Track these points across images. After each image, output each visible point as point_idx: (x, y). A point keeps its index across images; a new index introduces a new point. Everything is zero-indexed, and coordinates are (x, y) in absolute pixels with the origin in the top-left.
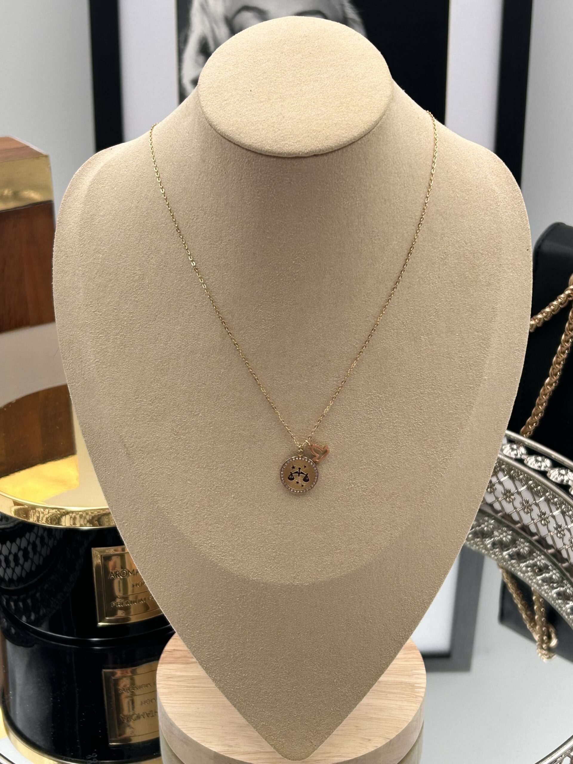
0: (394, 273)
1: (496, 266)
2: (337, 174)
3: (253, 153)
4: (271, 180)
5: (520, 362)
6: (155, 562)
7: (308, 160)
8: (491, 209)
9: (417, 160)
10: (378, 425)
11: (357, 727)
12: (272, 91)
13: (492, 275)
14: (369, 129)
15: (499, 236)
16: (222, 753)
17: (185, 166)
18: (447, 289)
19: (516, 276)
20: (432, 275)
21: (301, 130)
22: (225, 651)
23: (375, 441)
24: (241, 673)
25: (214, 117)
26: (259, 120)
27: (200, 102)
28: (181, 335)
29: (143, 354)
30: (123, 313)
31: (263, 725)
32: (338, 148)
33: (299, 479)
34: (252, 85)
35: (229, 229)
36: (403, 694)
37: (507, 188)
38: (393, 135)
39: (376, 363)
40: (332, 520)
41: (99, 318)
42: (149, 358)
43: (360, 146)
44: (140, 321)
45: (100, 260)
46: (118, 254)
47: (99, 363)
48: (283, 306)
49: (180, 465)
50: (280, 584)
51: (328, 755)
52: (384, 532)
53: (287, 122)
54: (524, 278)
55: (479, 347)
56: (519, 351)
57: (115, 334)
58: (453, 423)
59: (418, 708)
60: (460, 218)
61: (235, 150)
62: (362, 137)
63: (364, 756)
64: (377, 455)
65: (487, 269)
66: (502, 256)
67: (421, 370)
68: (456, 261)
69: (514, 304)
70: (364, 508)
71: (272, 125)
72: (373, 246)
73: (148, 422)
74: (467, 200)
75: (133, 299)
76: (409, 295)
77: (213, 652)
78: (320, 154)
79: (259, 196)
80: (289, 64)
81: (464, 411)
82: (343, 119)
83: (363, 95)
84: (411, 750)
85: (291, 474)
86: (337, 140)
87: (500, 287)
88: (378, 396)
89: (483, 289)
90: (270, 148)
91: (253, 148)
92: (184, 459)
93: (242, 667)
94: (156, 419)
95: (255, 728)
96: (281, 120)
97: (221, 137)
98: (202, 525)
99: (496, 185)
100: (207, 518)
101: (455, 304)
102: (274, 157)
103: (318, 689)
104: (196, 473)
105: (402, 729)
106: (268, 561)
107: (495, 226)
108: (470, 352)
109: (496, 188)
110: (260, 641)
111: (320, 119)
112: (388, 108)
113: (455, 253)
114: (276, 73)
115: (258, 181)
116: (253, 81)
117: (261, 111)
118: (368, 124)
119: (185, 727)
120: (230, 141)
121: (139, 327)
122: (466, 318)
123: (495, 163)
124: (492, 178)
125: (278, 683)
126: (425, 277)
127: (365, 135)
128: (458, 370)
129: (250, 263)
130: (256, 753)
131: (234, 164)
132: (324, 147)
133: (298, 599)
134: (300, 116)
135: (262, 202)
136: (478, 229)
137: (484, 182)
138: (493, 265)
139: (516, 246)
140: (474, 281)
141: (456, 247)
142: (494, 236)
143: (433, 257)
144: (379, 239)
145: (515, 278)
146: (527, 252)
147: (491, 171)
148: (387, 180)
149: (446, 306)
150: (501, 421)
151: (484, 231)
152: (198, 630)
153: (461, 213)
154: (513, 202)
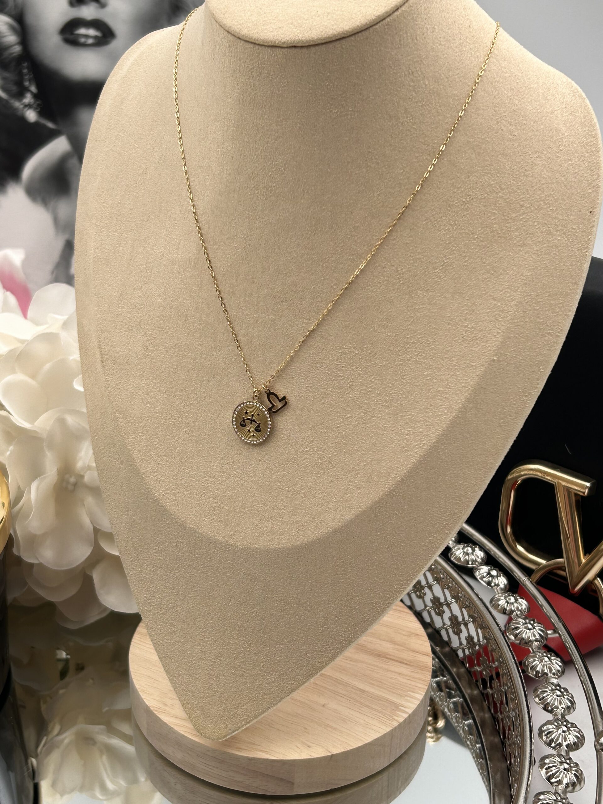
1: (538, 224)
5: (550, 350)
7: (286, 51)
8: (549, 153)
9: (449, 75)
13: (530, 234)
15: (551, 188)
16: (152, 709)
18: (464, 241)
19: (566, 242)
20: (445, 219)
21: (287, 16)
28: (165, 241)
30: (124, 208)
33: (251, 427)
37: (580, 130)
38: (412, 39)
40: (280, 483)
42: (137, 262)
45: (118, 149)
46: (133, 144)
47: (97, 260)
48: (256, 224)
49: (143, 385)
50: (215, 539)
52: (334, 511)
55: (493, 319)
56: (551, 335)
57: (114, 230)
60: (500, 156)
61: (219, 32)
63: (294, 761)
65: (525, 226)
67: (413, 332)
68: (484, 208)
69: (555, 275)
71: (261, 7)
72: (368, 170)
73: (124, 331)
74: (515, 135)
76: (412, 239)
81: (458, 392)
82: (340, 8)
85: (244, 420)
86: (322, 32)
88: (354, 352)
89: (513, 249)
92: (148, 379)
93: (173, 620)
94: (131, 330)
98: (152, 454)
99: (564, 124)
101: (471, 260)
102: (252, 43)
103: (243, 668)
104: (157, 396)
106: (207, 510)
107: (548, 174)
108: (481, 323)
109: (563, 129)
113: (485, 198)
115: (238, 71)
122: (483, 281)
123: (574, 98)
124: (562, 114)
126: (436, 220)
128: (460, 341)
131: (219, 48)
132: (304, 39)
135: (241, 97)
136: (522, 174)
137: (548, 118)
138: (534, 222)
139: (575, 204)
140: (503, 237)
141: (486, 190)
142: (544, 186)
143: (451, 197)
144: (378, 163)
145: (563, 243)
146: (589, 214)
147: (564, 106)
148: (395, 93)
149: (458, 260)
150: (510, 416)
151: (530, 179)
152: (139, 568)
153: (503, 151)
154: (584, 150)
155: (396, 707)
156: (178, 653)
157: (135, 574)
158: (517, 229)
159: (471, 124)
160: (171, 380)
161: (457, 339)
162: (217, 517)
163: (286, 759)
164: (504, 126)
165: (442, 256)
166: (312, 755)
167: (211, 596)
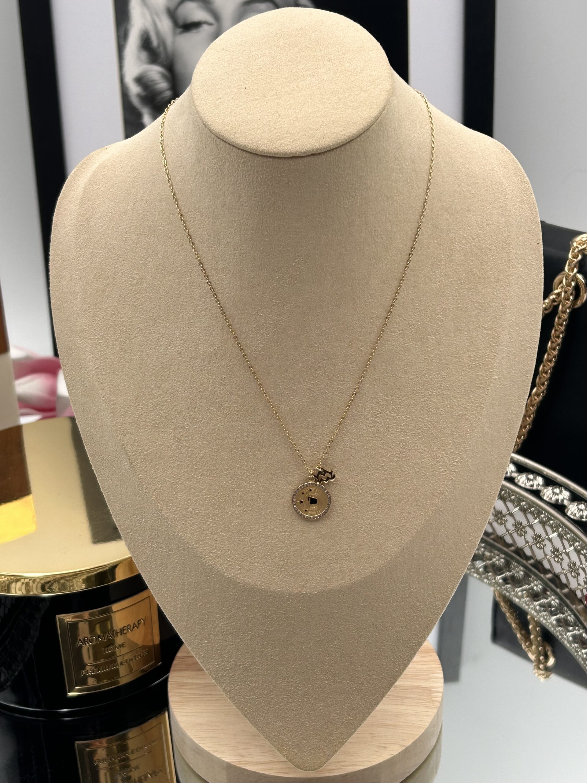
0: (399, 272)
1: (505, 262)
2: (336, 173)
3: (249, 154)
4: (268, 180)
5: (532, 360)
6: (160, 571)
7: (305, 160)
8: (500, 202)
9: (420, 154)
10: (386, 428)
11: (372, 734)
12: (267, 88)
13: (501, 271)
14: (368, 125)
15: (507, 230)
16: (234, 764)
17: (180, 166)
18: (454, 287)
19: (527, 271)
20: (438, 273)
21: (297, 129)
22: (234, 661)
23: (383, 445)
24: (251, 683)
25: (208, 117)
26: (254, 119)
27: (193, 101)
28: (181, 340)
29: (143, 360)
30: (121, 318)
31: (274, 735)
32: (336, 146)
34: (247, 82)
35: (226, 232)
36: (420, 699)
37: (515, 179)
38: (394, 131)
39: (381, 365)
41: (98, 323)
42: (149, 364)
43: (359, 144)
44: (139, 326)
45: (97, 264)
46: (115, 258)
47: (99, 370)
48: (284, 309)
49: (184, 473)
50: (288, 593)
51: (343, 764)
52: (394, 538)
53: (283, 121)
54: (534, 273)
55: (489, 346)
56: (531, 348)
57: (114, 340)
58: (463, 425)
59: (435, 714)
60: (466, 213)
61: (230, 151)
62: (361, 134)
63: (380, 764)
64: (384, 459)
65: (496, 265)
66: (512, 250)
67: (429, 371)
68: (463, 258)
69: (524, 300)
70: (372, 514)
71: (268, 124)
72: (376, 246)
73: (150, 429)
74: (473, 193)
75: (132, 303)
76: (414, 294)
77: (223, 662)
78: (317, 153)
79: (256, 197)
80: (285, 59)
81: (474, 412)
82: (341, 116)
83: (362, 90)
84: (429, 756)
86: (335, 138)
87: (509, 283)
88: (385, 399)
89: (491, 286)
90: (265, 148)
91: (248, 149)
92: (188, 467)
93: (252, 677)
94: (157, 427)
95: (266, 738)
96: (277, 119)
97: (216, 138)
98: (207, 534)
99: (503, 177)
100: (212, 526)
101: (463, 302)
102: (270, 157)
103: (331, 698)
104: (201, 480)
105: (418, 736)
106: (275, 569)
107: (503, 220)
108: (480, 351)
109: (504, 180)
110: (269, 650)
111: (317, 117)
112: (388, 102)
113: (462, 250)
114: (272, 68)
115: (255, 182)
116: (248, 77)
117: (256, 110)
118: (367, 120)
119: (197, 737)
120: (225, 141)
121: (138, 333)
122: (474, 317)
123: (503, 154)
124: (499, 169)
125: (289, 693)
126: (431, 275)
127: (364, 132)
128: (467, 370)
129: (249, 266)
130: (268, 763)
131: (230, 164)
132: (321, 146)
133: (307, 607)
134: (297, 114)
135: (260, 203)
136: (485, 224)
137: (491, 175)
138: (501, 260)
139: (526, 239)
140: (483, 278)
141: (463, 243)
142: (502, 230)
143: (439, 254)
144: (382, 238)
145: (525, 273)
146: (537, 245)
147: (499, 162)
148: (389, 177)
149: (453, 304)
150: (513, 421)
151: (492, 226)
152: (206, 640)
153: (468, 207)
154: (522, 195)
155: (429, 691)
156: (263, 704)
157: (201, 647)
158: (491, 269)
159: (442, 191)
160: (214, 462)
161: (465, 368)
162: (286, 572)
163: (374, 764)
164: (465, 188)
165: (440, 303)
166: (392, 753)
167: (289, 644)
